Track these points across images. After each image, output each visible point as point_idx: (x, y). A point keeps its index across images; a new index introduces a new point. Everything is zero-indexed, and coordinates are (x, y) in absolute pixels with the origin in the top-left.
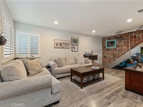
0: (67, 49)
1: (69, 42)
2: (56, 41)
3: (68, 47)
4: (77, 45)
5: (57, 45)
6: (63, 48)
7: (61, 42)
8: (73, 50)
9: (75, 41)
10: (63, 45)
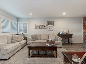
0: (44, 30)
1: (45, 25)
2: (36, 25)
3: (45, 28)
4: (52, 27)
5: (37, 27)
6: (41, 29)
7: (39, 25)
8: (49, 30)
9: (50, 24)
10: (41, 27)
